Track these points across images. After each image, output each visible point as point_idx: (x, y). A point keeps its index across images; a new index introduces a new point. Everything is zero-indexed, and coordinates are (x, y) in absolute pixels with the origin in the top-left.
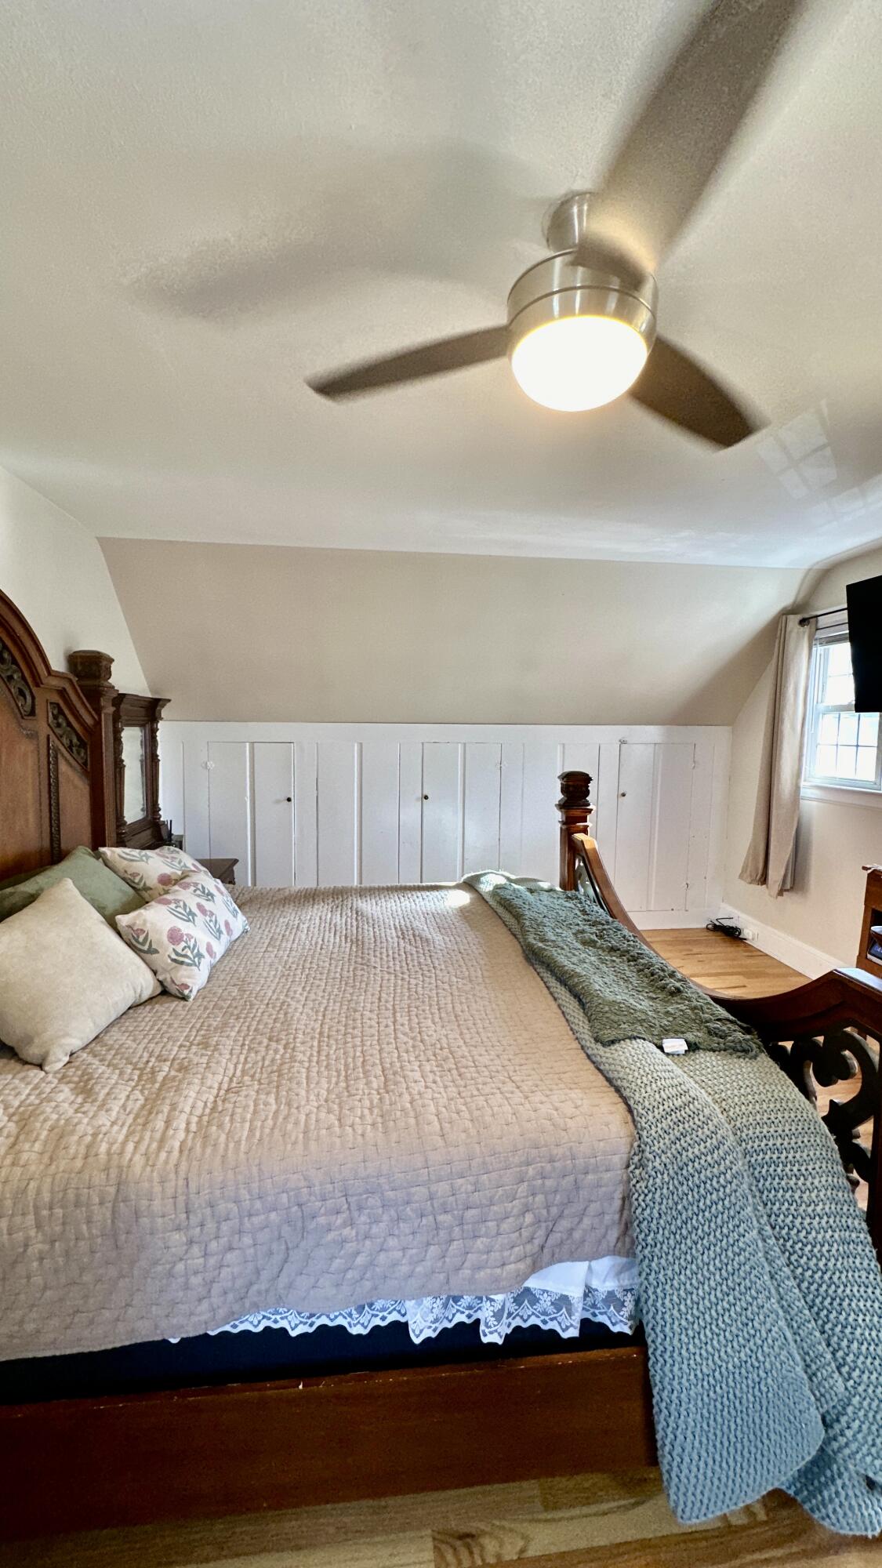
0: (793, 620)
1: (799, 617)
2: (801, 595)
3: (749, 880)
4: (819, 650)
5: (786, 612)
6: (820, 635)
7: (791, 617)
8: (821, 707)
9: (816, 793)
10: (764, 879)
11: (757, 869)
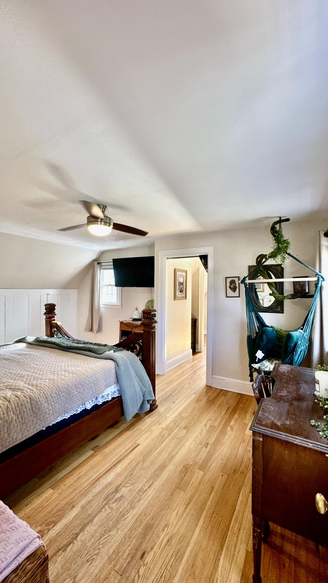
0: (96, 263)
1: (97, 262)
2: (98, 257)
3: (88, 331)
4: (102, 271)
5: (94, 260)
6: (102, 267)
7: (95, 262)
8: (103, 285)
9: (104, 306)
10: (91, 330)
11: (90, 328)
